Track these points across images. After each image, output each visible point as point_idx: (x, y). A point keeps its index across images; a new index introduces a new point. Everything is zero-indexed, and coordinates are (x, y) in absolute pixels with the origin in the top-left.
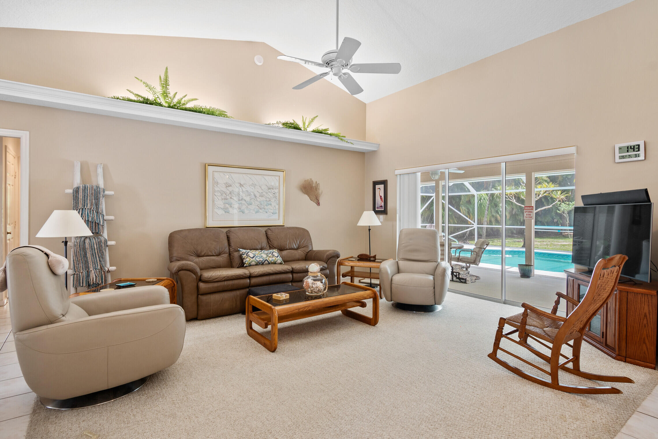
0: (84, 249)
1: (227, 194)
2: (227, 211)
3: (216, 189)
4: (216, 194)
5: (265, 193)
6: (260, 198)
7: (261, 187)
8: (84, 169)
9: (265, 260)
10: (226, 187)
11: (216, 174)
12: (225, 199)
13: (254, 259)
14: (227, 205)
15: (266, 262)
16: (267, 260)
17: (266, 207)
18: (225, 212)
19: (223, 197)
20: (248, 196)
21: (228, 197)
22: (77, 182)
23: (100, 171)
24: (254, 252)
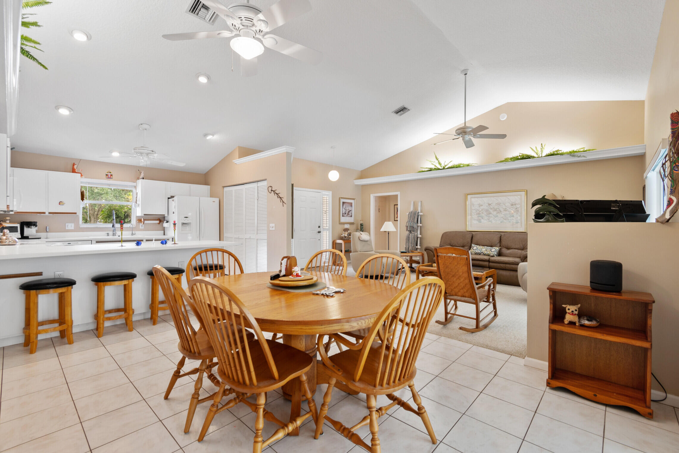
0: (409, 237)
1: (480, 211)
2: (479, 221)
3: (473, 208)
4: (473, 211)
5: (508, 209)
6: (504, 212)
7: (505, 205)
8: (415, 204)
9: (482, 252)
10: (479, 206)
11: (473, 199)
12: (478, 214)
13: (474, 251)
14: (480, 218)
15: (482, 253)
16: (483, 252)
17: (509, 218)
18: (479, 222)
19: (477, 213)
20: (494, 211)
21: (481, 213)
22: (412, 209)
23: (420, 204)
24: (478, 246)
